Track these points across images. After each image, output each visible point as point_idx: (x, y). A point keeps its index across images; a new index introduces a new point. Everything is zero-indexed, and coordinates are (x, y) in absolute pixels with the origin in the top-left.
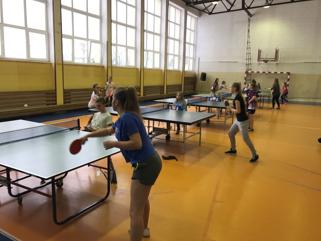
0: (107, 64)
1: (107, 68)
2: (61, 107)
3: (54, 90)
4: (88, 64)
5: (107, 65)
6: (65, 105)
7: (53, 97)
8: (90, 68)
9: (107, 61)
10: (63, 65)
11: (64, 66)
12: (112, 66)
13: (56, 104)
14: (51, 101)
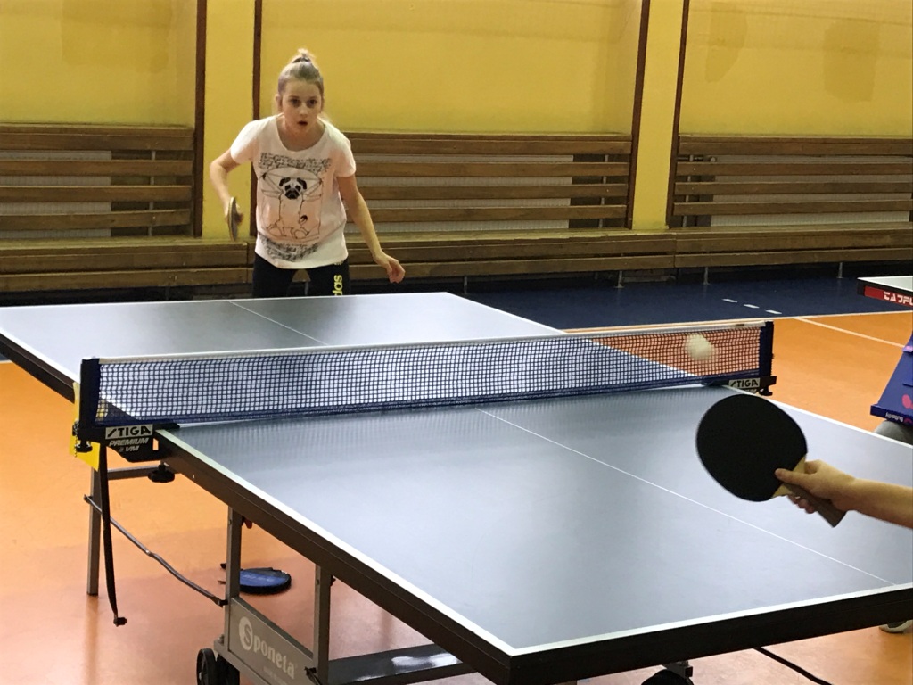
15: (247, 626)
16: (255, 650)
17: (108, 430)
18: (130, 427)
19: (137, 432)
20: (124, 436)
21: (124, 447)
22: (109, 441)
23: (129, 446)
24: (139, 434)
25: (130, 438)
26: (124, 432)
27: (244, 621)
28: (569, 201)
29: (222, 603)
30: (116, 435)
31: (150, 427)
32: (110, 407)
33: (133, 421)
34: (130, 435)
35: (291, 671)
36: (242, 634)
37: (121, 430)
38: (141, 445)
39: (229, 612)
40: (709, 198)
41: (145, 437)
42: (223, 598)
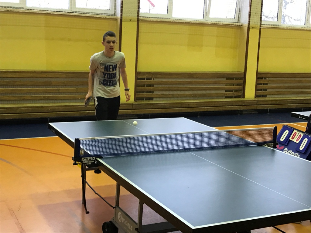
0: (249, 22)
1: (249, 29)
4: (204, 21)
5: (249, 24)
8: (206, 28)
9: (250, 15)
10: (138, 22)
11: (140, 24)
12: (261, 24)
15: (120, 215)
16: (122, 222)
17: (82, 158)
18: (89, 158)
19: (91, 159)
20: (87, 160)
21: (87, 163)
22: (83, 161)
23: (88, 163)
24: (91, 160)
25: (89, 161)
26: (87, 159)
27: (120, 213)
28: (225, 91)
29: (114, 208)
30: (85, 160)
31: (94, 158)
32: (85, 152)
33: (90, 156)
34: (89, 160)
35: (131, 228)
36: (119, 217)
37: (86, 158)
38: (92, 163)
39: (116, 210)
40: (266, 90)
41: (93, 161)
42: (114, 206)
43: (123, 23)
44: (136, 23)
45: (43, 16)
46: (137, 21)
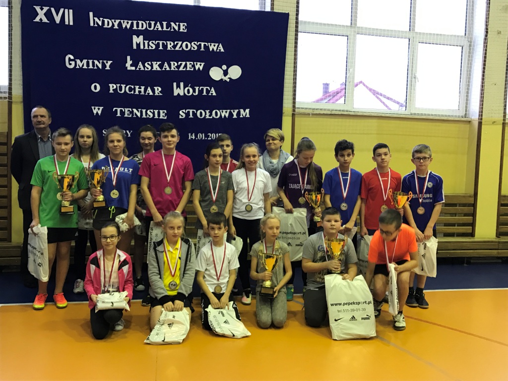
2: (486, 244)
3: (470, 196)
6: (499, 242)
7: (465, 215)
10: (504, 125)
11: (507, 128)
13: (472, 235)
14: (459, 225)
43: (483, 126)
44: (501, 127)
45: (374, 121)
46: (503, 123)
